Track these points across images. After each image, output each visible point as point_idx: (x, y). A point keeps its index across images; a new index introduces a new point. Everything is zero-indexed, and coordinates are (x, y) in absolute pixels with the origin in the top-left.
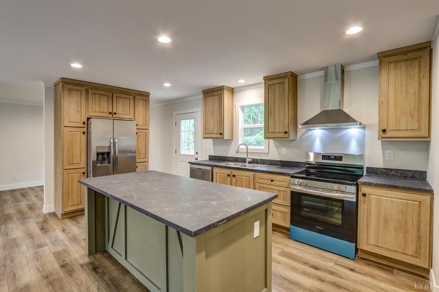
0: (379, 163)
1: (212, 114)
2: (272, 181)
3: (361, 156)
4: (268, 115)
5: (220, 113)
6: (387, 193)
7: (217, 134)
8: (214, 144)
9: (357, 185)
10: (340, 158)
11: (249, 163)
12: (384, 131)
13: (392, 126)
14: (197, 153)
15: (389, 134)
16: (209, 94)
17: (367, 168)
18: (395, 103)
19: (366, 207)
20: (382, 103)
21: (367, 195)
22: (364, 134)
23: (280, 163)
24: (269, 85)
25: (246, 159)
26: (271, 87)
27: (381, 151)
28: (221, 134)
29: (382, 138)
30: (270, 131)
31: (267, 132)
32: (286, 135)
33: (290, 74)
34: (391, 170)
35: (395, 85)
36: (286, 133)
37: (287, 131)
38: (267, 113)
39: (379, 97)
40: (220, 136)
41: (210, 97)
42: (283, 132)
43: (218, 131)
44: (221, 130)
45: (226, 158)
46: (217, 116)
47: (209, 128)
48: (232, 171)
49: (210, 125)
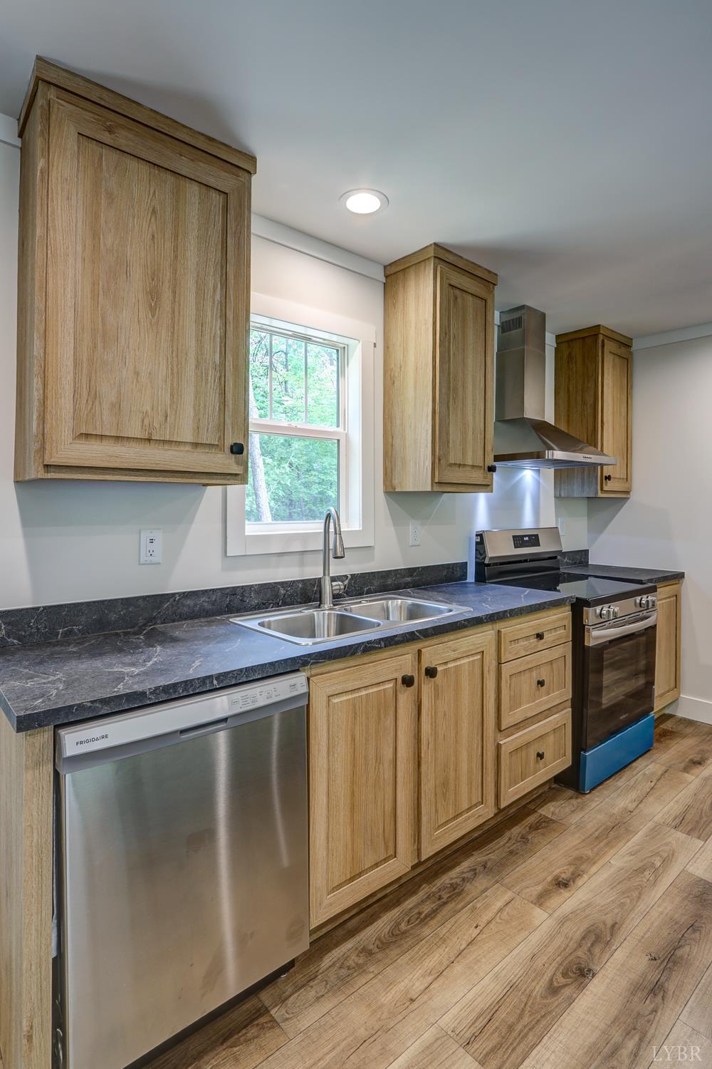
1: (153, 295)
2: (540, 636)
7: (196, 445)
10: (536, 540)
16: (124, 139)
20: (604, 424)
23: (409, 579)
24: (449, 286)
25: (318, 582)
26: (456, 298)
27: (554, 518)
28: (237, 449)
29: (603, 492)
30: (451, 460)
32: (489, 478)
36: (490, 469)
40: (228, 463)
41: (133, 164)
42: (481, 467)
43: (210, 430)
44: (232, 424)
45: (159, 608)
46: (200, 325)
47: (119, 392)
48: (419, 652)
49: (137, 374)
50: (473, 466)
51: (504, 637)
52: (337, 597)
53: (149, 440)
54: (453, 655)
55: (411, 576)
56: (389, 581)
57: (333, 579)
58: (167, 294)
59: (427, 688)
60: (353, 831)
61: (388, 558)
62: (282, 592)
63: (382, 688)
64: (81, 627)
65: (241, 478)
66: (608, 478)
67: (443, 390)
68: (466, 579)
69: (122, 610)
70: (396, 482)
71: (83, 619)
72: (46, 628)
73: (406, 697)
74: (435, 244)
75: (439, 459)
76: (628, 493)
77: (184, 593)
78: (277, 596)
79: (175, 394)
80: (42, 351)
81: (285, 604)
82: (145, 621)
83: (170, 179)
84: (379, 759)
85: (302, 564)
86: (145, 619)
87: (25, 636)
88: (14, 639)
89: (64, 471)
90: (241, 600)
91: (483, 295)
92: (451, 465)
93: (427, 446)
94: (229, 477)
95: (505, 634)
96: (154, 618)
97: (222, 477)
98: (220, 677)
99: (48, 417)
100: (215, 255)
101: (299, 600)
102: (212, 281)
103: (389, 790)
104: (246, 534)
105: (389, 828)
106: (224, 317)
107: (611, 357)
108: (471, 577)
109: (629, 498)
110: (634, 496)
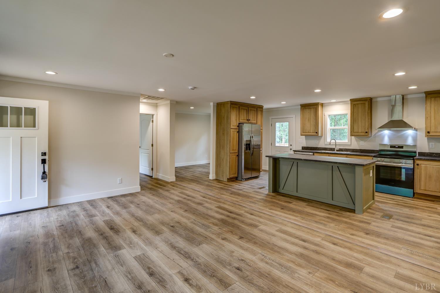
0: (426, 150)
1: (309, 120)
3: (415, 146)
4: (353, 122)
5: (316, 119)
6: (430, 163)
7: (313, 132)
8: (306, 139)
9: (414, 160)
10: (402, 147)
11: (337, 151)
12: (429, 132)
13: (433, 130)
14: (291, 145)
15: (431, 134)
16: (306, 107)
17: (418, 152)
18: (435, 118)
19: (419, 171)
20: (427, 118)
21: (419, 165)
22: (417, 134)
23: (360, 151)
24: (354, 104)
25: (334, 148)
26: (356, 106)
27: (427, 143)
28: (316, 133)
29: (427, 136)
30: (355, 131)
31: (352, 132)
32: (367, 134)
33: (369, 99)
34: (433, 153)
35: (435, 109)
36: (366, 132)
37: (367, 131)
38: (353, 121)
39: (426, 114)
40: (316, 134)
41: (307, 109)
42: (364, 132)
44: (316, 130)
46: (313, 121)
53: (309, 132)
58: (310, 120)
79: (311, 128)
83: (310, 109)
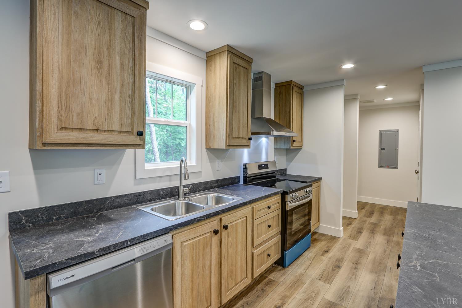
1: (99, 63)
2: (269, 208)
3: (274, 163)
7: (120, 132)
10: (267, 166)
24: (233, 63)
25: (177, 188)
26: (236, 68)
28: (141, 133)
29: (293, 146)
31: (231, 136)
36: (249, 139)
40: (136, 140)
42: (246, 138)
43: (127, 125)
44: (138, 122)
45: (104, 204)
46: (123, 76)
47: (82, 108)
48: (221, 219)
49: (91, 99)
50: (243, 138)
51: (255, 209)
52: (185, 194)
53: (97, 130)
54: (235, 219)
55: (217, 183)
56: (208, 186)
57: (184, 187)
58: (105, 63)
59: (224, 233)
60: (192, 298)
61: (208, 176)
62: (162, 193)
63: (205, 236)
64: (65, 215)
65: (142, 146)
66: (294, 141)
67: (231, 106)
68: (239, 183)
69: (86, 206)
70: (211, 144)
71: (66, 211)
72: (46, 217)
73: (215, 238)
74: (228, 45)
75: (229, 135)
76: (301, 146)
77: (116, 196)
78: (159, 195)
79: (110, 108)
80: (41, 88)
81: (163, 198)
82: (97, 210)
83: (108, 9)
84: (204, 266)
85: (170, 181)
86: (97, 209)
87: (35, 222)
88: (30, 223)
89: (53, 145)
90: (143, 198)
91: (247, 67)
92: (234, 138)
93: (224, 130)
94: (136, 146)
95: (255, 208)
96: (102, 208)
97: (133, 146)
98: (131, 240)
99: (44, 120)
100: (129, 45)
101: (169, 196)
102: (128, 57)
103: (208, 279)
104: (146, 168)
105: (208, 295)
106: (133, 73)
107: (296, 93)
108: (241, 182)
109: (302, 149)
110: (304, 148)
